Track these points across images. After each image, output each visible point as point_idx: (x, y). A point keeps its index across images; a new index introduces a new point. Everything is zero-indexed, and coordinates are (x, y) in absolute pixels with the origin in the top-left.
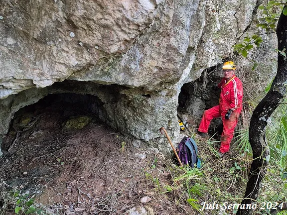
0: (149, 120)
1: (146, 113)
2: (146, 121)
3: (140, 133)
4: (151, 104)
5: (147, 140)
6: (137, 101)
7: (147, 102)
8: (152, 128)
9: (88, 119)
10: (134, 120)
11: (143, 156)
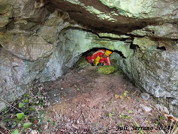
0: (162, 77)
1: (159, 68)
2: (159, 77)
3: (151, 88)
4: (165, 58)
5: (157, 96)
6: (150, 54)
7: (161, 55)
8: (164, 86)
9: (114, 69)
10: (146, 74)
11: (148, 109)
